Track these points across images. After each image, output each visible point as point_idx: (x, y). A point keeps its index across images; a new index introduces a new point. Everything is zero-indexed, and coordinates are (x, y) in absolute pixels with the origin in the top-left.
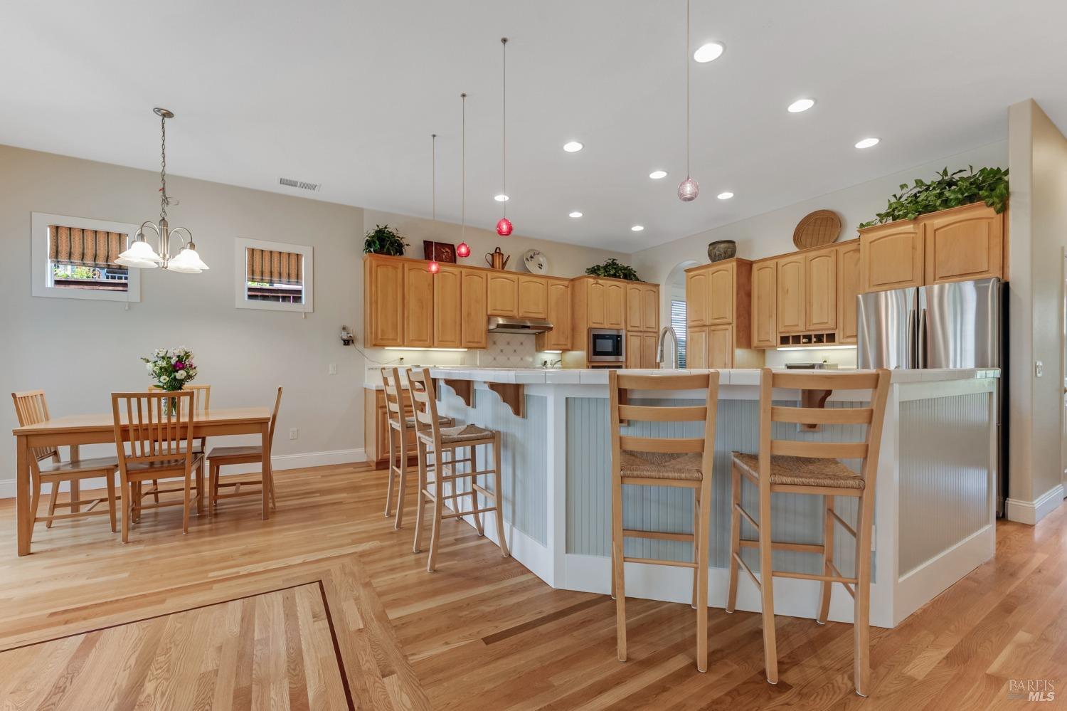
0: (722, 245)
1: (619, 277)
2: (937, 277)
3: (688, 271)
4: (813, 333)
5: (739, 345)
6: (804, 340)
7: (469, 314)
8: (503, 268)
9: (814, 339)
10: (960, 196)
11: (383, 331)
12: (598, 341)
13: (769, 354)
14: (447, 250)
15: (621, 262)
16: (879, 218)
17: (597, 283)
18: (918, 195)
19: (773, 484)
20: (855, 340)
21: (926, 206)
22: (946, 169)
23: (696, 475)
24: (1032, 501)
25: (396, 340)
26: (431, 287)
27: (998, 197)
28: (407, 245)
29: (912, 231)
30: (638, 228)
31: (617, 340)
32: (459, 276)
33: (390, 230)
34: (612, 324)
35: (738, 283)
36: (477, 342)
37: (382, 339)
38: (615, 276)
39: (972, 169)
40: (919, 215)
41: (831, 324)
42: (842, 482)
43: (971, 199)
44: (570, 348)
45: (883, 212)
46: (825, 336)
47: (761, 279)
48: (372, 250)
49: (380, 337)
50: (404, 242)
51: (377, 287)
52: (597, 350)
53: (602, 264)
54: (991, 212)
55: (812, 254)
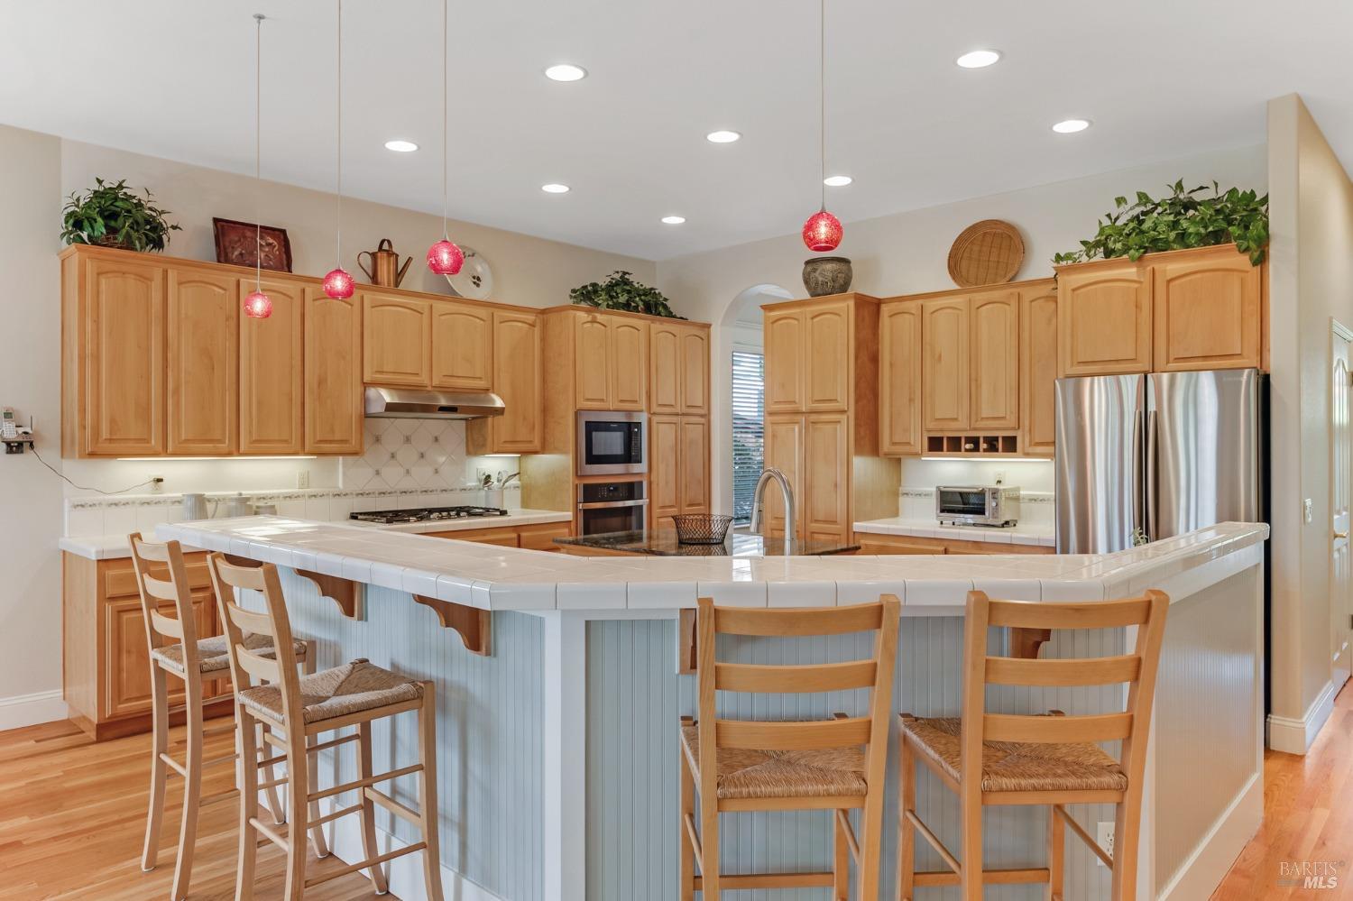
0: (829, 266)
1: (636, 309)
2: (1171, 359)
3: (767, 308)
4: (981, 434)
5: (859, 451)
6: (968, 446)
7: (321, 382)
8: (397, 284)
9: (983, 446)
10: (1202, 231)
11: (113, 421)
12: (596, 435)
13: (909, 466)
14: (271, 241)
15: (639, 279)
16: (1084, 248)
17: (594, 321)
18: (1141, 218)
19: (985, 792)
20: (1050, 449)
21: (1154, 241)
22: (1181, 181)
23: (856, 785)
24: (1301, 717)
25: (148, 441)
26: (233, 323)
27: (1255, 241)
28: (174, 228)
29: (1136, 278)
30: (674, 220)
31: (630, 431)
32: (297, 302)
33: (129, 192)
34: (622, 401)
35: (857, 339)
36: (342, 441)
37: (111, 440)
38: (627, 306)
39: (1217, 187)
40: (1145, 252)
41: (1012, 422)
42: (1093, 780)
43: (1217, 237)
44: (538, 449)
45: (1091, 240)
46: (1000, 441)
47: (896, 333)
48: (85, 235)
49: (105, 434)
50: (166, 220)
51: (97, 322)
52: (595, 453)
53: (603, 282)
54: (1243, 261)
55: (980, 297)
